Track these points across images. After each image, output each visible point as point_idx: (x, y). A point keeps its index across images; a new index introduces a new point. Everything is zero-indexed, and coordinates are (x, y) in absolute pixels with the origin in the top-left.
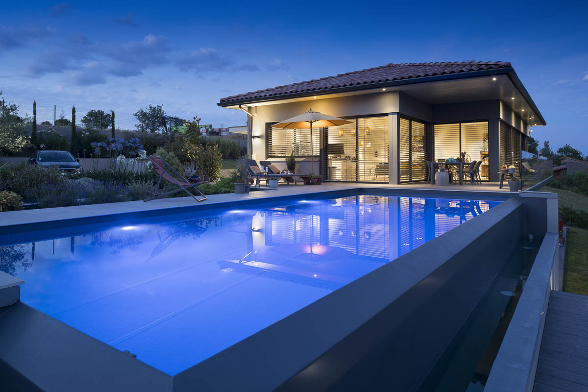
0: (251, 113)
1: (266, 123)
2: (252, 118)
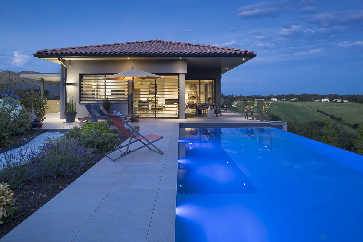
0: (66, 65)
1: (80, 74)
2: (66, 69)
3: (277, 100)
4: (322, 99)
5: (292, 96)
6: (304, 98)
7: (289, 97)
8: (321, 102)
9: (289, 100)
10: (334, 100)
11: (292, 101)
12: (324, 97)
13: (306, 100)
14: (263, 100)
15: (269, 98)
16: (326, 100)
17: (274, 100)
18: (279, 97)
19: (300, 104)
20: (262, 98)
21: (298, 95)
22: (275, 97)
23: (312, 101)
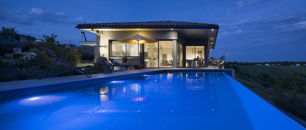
0: (99, 34)
1: (109, 40)
2: (100, 37)
3: (269, 65)
4: (296, 65)
5: (278, 63)
6: (285, 64)
7: (276, 63)
8: (296, 66)
9: (276, 65)
10: (304, 65)
11: (278, 66)
12: (297, 63)
13: (286, 65)
14: (260, 65)
15: (264, 64)
16: (299, 65)
17: (267, 65)
18: (270, 63)
19: (282, 67)
20: (260, 64)
21: (282, 62)
22: (268, 63)
23: (290, 65)
